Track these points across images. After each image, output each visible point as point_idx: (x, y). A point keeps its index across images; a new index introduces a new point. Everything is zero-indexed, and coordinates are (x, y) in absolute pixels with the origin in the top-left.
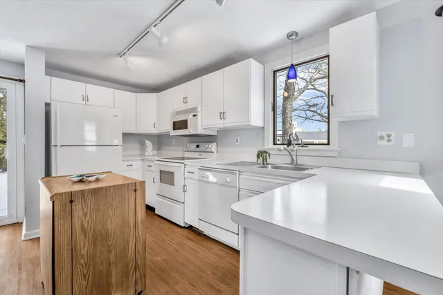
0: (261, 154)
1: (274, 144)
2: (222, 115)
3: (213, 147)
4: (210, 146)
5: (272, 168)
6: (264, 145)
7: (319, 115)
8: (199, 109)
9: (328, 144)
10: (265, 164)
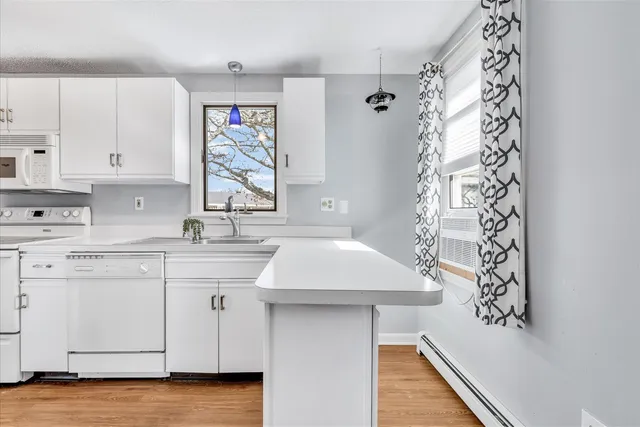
0: (190, 224)
1: (205, 210)
2: (116, 159)
3: (84, 214)
4: (75, 213)
5: (209, 242)
6: (189, 212)
7: (228, 170)
8: (53, 140)
9: (275, 210)
10: (197, 238)
